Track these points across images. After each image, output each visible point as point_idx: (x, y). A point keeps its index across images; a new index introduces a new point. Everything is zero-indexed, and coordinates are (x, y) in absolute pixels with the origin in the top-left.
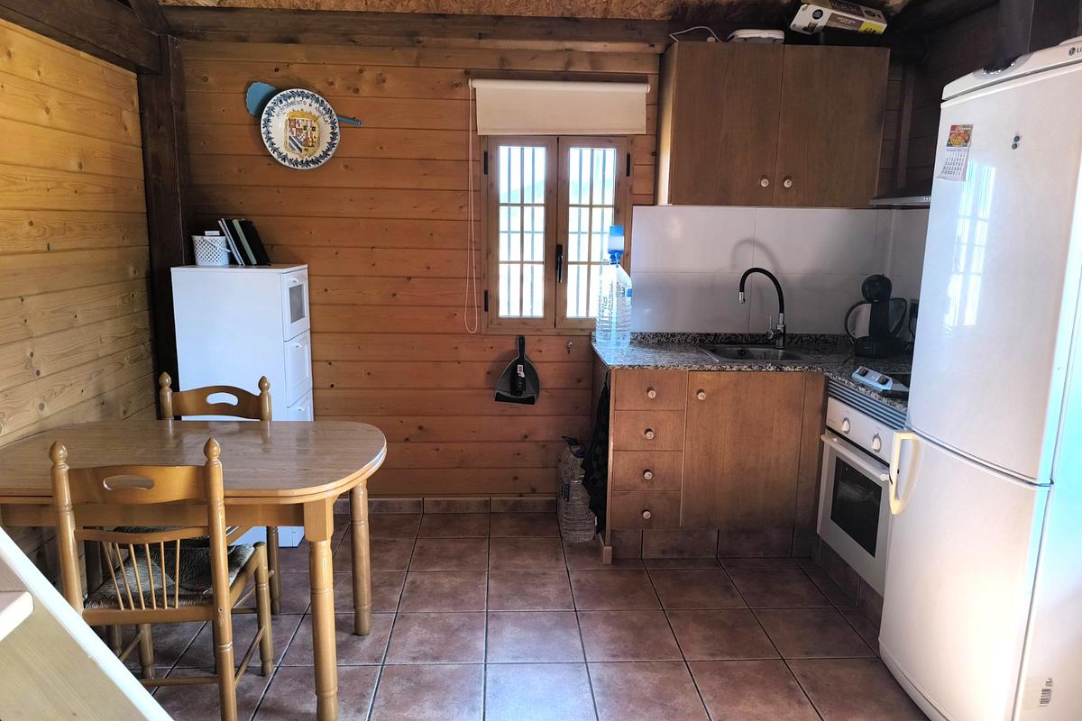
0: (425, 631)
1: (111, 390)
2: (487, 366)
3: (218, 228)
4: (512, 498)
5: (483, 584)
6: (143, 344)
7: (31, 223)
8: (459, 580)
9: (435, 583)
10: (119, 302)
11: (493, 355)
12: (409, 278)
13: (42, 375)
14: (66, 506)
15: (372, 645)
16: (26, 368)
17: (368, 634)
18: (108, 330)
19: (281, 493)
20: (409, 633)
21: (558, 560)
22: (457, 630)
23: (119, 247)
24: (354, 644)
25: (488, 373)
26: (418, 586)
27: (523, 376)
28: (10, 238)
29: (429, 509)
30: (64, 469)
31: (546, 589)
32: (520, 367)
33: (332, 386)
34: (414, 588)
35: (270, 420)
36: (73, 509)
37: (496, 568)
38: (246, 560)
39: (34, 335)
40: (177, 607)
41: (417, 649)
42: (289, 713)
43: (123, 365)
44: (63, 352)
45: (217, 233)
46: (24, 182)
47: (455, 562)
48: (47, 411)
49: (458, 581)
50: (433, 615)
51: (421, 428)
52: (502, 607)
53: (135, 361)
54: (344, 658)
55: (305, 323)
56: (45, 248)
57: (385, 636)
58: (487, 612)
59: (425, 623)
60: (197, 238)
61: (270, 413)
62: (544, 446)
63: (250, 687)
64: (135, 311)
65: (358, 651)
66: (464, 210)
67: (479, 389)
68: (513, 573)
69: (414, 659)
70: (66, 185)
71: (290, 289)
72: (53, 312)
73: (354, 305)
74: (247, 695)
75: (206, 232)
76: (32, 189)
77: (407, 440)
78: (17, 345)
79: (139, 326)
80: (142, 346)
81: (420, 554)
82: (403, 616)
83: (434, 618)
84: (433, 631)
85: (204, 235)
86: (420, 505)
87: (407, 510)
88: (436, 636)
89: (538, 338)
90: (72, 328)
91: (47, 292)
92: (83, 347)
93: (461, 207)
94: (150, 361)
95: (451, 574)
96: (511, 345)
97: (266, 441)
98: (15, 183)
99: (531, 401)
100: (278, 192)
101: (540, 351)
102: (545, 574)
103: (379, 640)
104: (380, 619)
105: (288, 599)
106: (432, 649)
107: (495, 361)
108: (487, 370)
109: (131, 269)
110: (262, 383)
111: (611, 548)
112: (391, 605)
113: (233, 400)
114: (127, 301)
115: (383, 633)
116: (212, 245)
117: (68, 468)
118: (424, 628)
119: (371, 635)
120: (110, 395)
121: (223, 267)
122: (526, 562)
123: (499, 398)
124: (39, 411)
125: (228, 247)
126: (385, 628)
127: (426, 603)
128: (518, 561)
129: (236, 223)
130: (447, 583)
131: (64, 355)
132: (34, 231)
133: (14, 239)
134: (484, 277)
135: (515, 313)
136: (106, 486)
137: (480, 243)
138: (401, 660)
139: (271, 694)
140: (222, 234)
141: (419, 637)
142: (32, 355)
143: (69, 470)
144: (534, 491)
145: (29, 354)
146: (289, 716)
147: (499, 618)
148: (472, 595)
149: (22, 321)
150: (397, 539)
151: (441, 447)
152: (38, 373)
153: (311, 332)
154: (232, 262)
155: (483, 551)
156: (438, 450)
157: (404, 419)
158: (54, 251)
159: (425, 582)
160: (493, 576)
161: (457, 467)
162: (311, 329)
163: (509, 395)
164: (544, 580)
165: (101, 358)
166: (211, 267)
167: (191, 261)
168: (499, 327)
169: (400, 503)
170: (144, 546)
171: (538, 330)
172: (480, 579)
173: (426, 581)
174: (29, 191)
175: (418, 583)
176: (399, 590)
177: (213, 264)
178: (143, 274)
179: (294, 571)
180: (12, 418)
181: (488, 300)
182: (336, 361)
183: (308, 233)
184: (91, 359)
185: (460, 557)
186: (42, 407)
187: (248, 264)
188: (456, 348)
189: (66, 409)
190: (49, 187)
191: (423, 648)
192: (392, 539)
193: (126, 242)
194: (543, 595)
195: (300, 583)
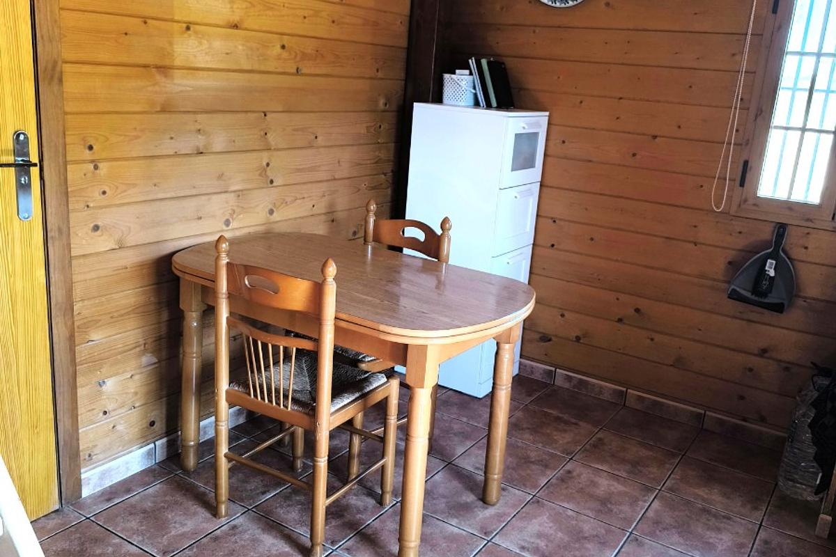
0: (551, 525)
1: (342, 211)
2: (731, 254)
3: (468, 67)
4: (734, 420)
5: (645, 501)
6: (385, 174)
7: (283, 47)
8: (621, 488)
9: (592, 481)
10: (363, 131)
11: (741, 243)
12: (655, 137)
13: (275, 184)
14: (223, 294)
15: (492, 517)
16: (260, 175)
17: (493, 505)
18: (347, 155)
19: (382, 327)
20: (534, 521)
21: (756, 508)
22: (586, 538)
23: (371, 78)
24: (476, 509)
25: (730, 263)
26: (572, 477)
27: (772, 273)
28: (261, 58)
29: (631, 402)
30: (224, 260)
31: (720, 536)
32: (771, 263)
33: (553, 245)
34: (567, 478)
35: (447, 263)
36: (229, 297)
37: (671, 490)
38: (371, 388)
39: (273, 148)
40: (289, 409)
41: (532, 540)
42: (381, 547)
43: (359, 190)
44: (298, 167)
45: (467, 72)
46: (282, 8)
47: (628, 467)
48: (276, 216)
49: (618, 487)
50: (570, 513)
51: (637, 310)
52: (652, 534)
53: (373, 188)
54: (457, 518)
55: (535, 174)
56: (294, 71)
57: (509, 514)
58: (631, 533)
59: (557, 518)
60: (447, 76)
61: (448, 255)
62: (787, 369)
63: (365, 510)
64: (379, 141)
65: (475, 518)
66: (737, 58)
67: (714, 280)
68: (688, 503)
69: (523, 548)
70: (324, 14)
71: (516, 135)
72: (294, 130)
73: (590, 161)
74: (358, 516)
75: (457, 71)
76: (288, 16)
77: (620, 320)
78: (255, 155)
79: (382, 156)
80: (383, 176)
81: (595, 446)
82: (538, 502)
83: (569, 517)
84: (561, 530)
85: (454, 73)
86: (622, 395)
87: (606, 396)
88: (560, 535)
89: (807, 230)
90: (311, 147)
91: (291, 112)
92: (319, 166)
93: (734, 55)
94: (389, 191)
95: (616, 477)
96: (767, 233)
97: (440, 284)
98: (271, 9)
99: (778, 308)
100: (534, 32)
101: (806, 248)
102: (729, 518)
103: (499, 516)
104: (515, 495)
105: (445, 444)
106: (547, 546)
107: (740, 250)
108: (729, 259)
109: (382, 102)
110: (445, 223)
111: (830, 518)
112: (535, 487)
113: (421, 236)
114: (372, 130)
115: (507, 510)
116: (460, 84)
117: (228, 260)
118: (552, 522)
119: (496, 507)
120: (340, 215)
121: (468, 107)
122: (714, 497)
123: (734, 296)
124: (268, 215)
125: (474, 88)
126: (514, 506)
127: (569, 498)
128: (702, 492)
129: (484, 62)
130: (605, 485)
131: (299, 170)
132: (285, 54)
133: (265, 59)
134: (747, 144)
135: (781, 195)
136: (247, 282)
137: (750, 101)
138: (508, 544)
139: (377, 524)
140: (471, 74)
141: (541, 529)
142: (268, 165)
143: (228, 263)
144: (762, 420)
145: (265, 164)
146: (378, 550)
147: (641, 544)
148: (626, 508)
149: (263, 133)
150: (581, 423)
151: (658, 337)
152: (272, 182)
153: (541, 185)
154: (477, 104)
155: (667, 466)
156: (652, 339)
157: (623, 297)
158: (303, 75)
159: (582, 477)
160: (662, 497)
161: (671, 365)
162: (541, 182)
163: (748, 295)
164: (722, 525)
165: (335, 179)
166: (456, 106)
167: (438, 99)
168: (755, 208)
169: (601, 387)
170: (279, 347)
171: (808, 220)
172: (644, 496)
173: (583, 474)
174: (286, 18)
175: (575, 474)
176: (550, 474)
177: (456, 103)
178: (394, 107)
179: (465, 420)
180: (241, 216)
181: (747, 171)
182: (561, 220)
183: (556, 78)
184: (325, 179)
185: (636, 466)
186: (271, 212)
187: (489, 106)
188: (695, 227)
189: (295, 219)
190: (306, 15)
191: (538, 541)
192: (574, 421)
193: (380, 75)
194: (711, 541)
195: (463, 433)
